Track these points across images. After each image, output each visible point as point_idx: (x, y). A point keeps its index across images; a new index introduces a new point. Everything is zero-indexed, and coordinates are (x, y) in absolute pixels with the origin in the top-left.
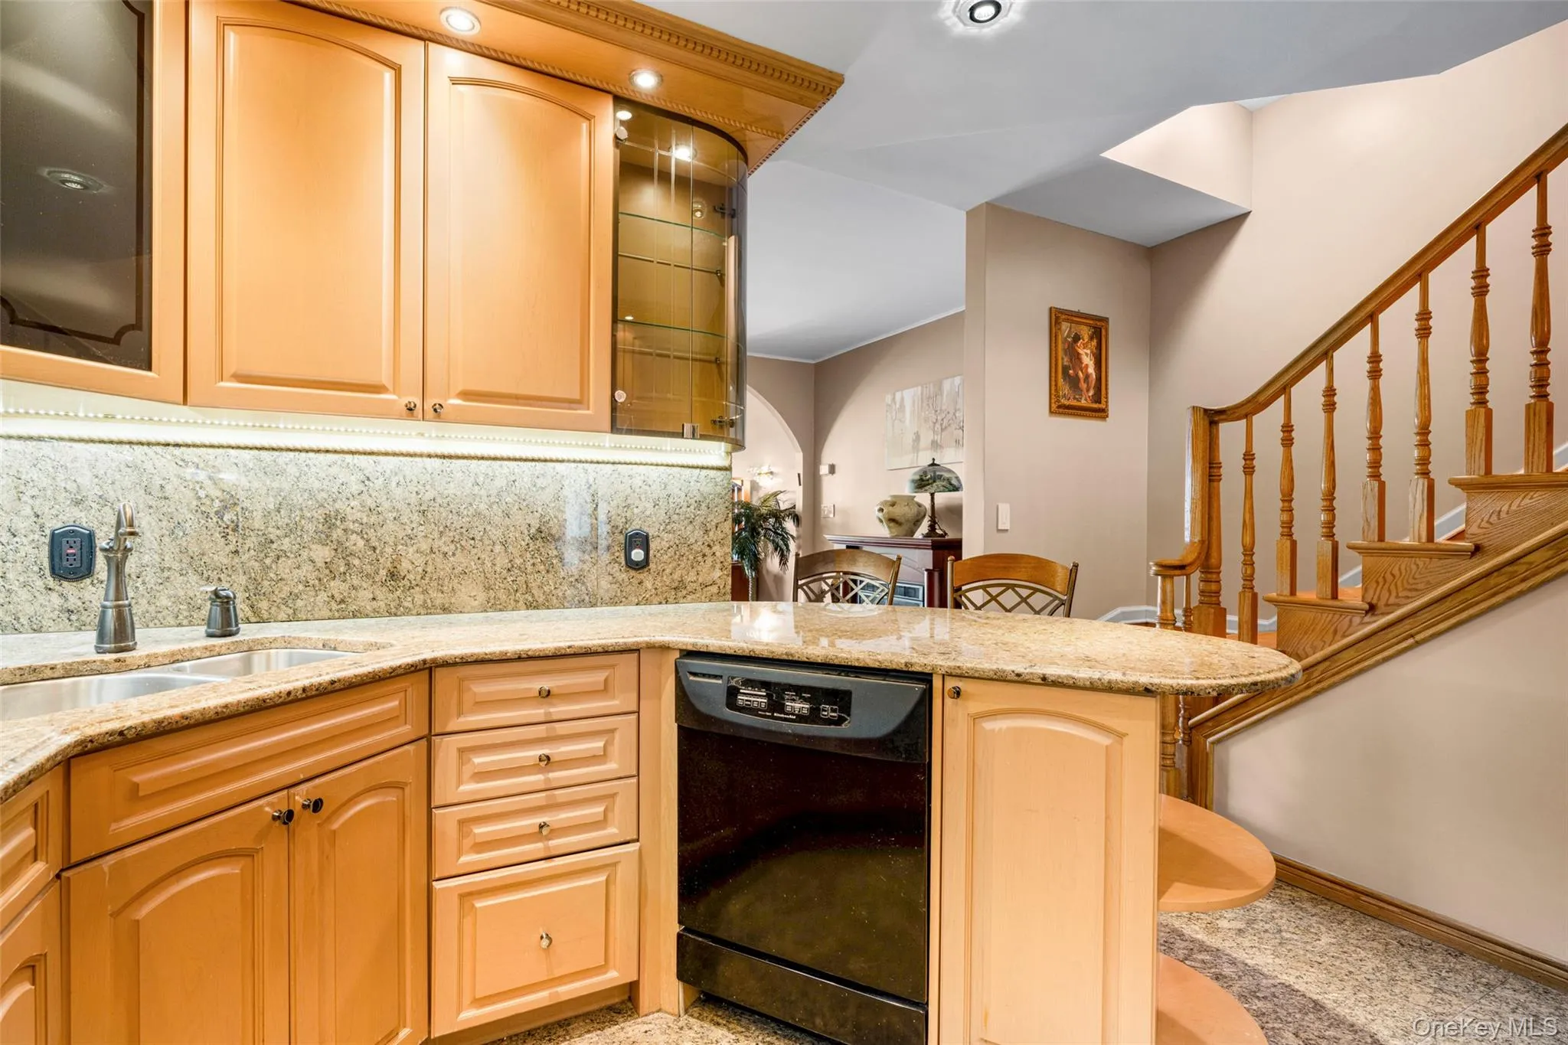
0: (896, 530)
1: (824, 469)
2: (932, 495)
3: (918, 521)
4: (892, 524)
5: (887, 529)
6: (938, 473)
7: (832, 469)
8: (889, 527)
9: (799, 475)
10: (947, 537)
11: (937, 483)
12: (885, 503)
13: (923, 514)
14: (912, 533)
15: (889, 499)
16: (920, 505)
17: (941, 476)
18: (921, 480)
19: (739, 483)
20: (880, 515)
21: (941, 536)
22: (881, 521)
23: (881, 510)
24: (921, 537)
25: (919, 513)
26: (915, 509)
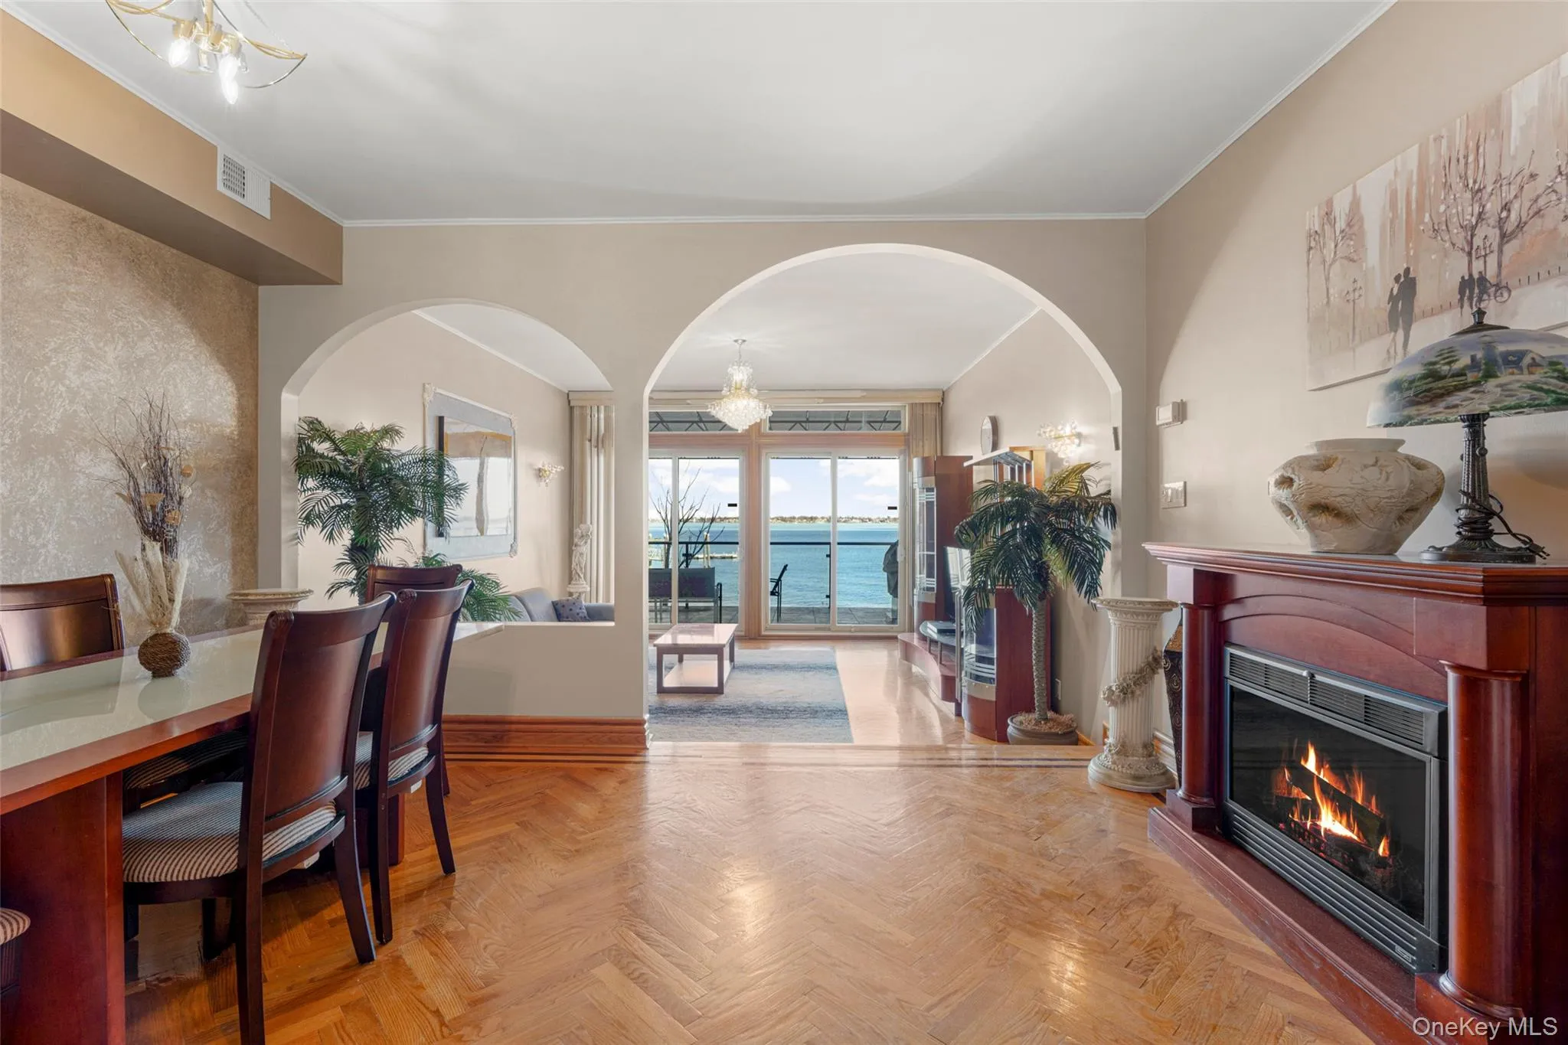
0: (1337, 535)
1: (1164, 414)
2: (1475, 423)
3: (1412, 509)
4: (1322, 519)
5: (1304, 531)
6: (1501, 348)
7: (1181, 412)
8: (1311, 528)
9: (1115, 430)
10: (1539, 563)
11: (1504, 379)
12: (1298, 463)
13: (1430, 489)
14: (1392, 544)
15: (1313, 452)
16: (1419, 465)
17: (1521, 355)
18: (1433, 375)
19: (1026, 455)
20: (1284, 494)
21: (1516, 556)
22: (1287, 511)
23: (1285, 482)
24: (1427, 558)
25: (1416, 487)
26: (1404, 478)
